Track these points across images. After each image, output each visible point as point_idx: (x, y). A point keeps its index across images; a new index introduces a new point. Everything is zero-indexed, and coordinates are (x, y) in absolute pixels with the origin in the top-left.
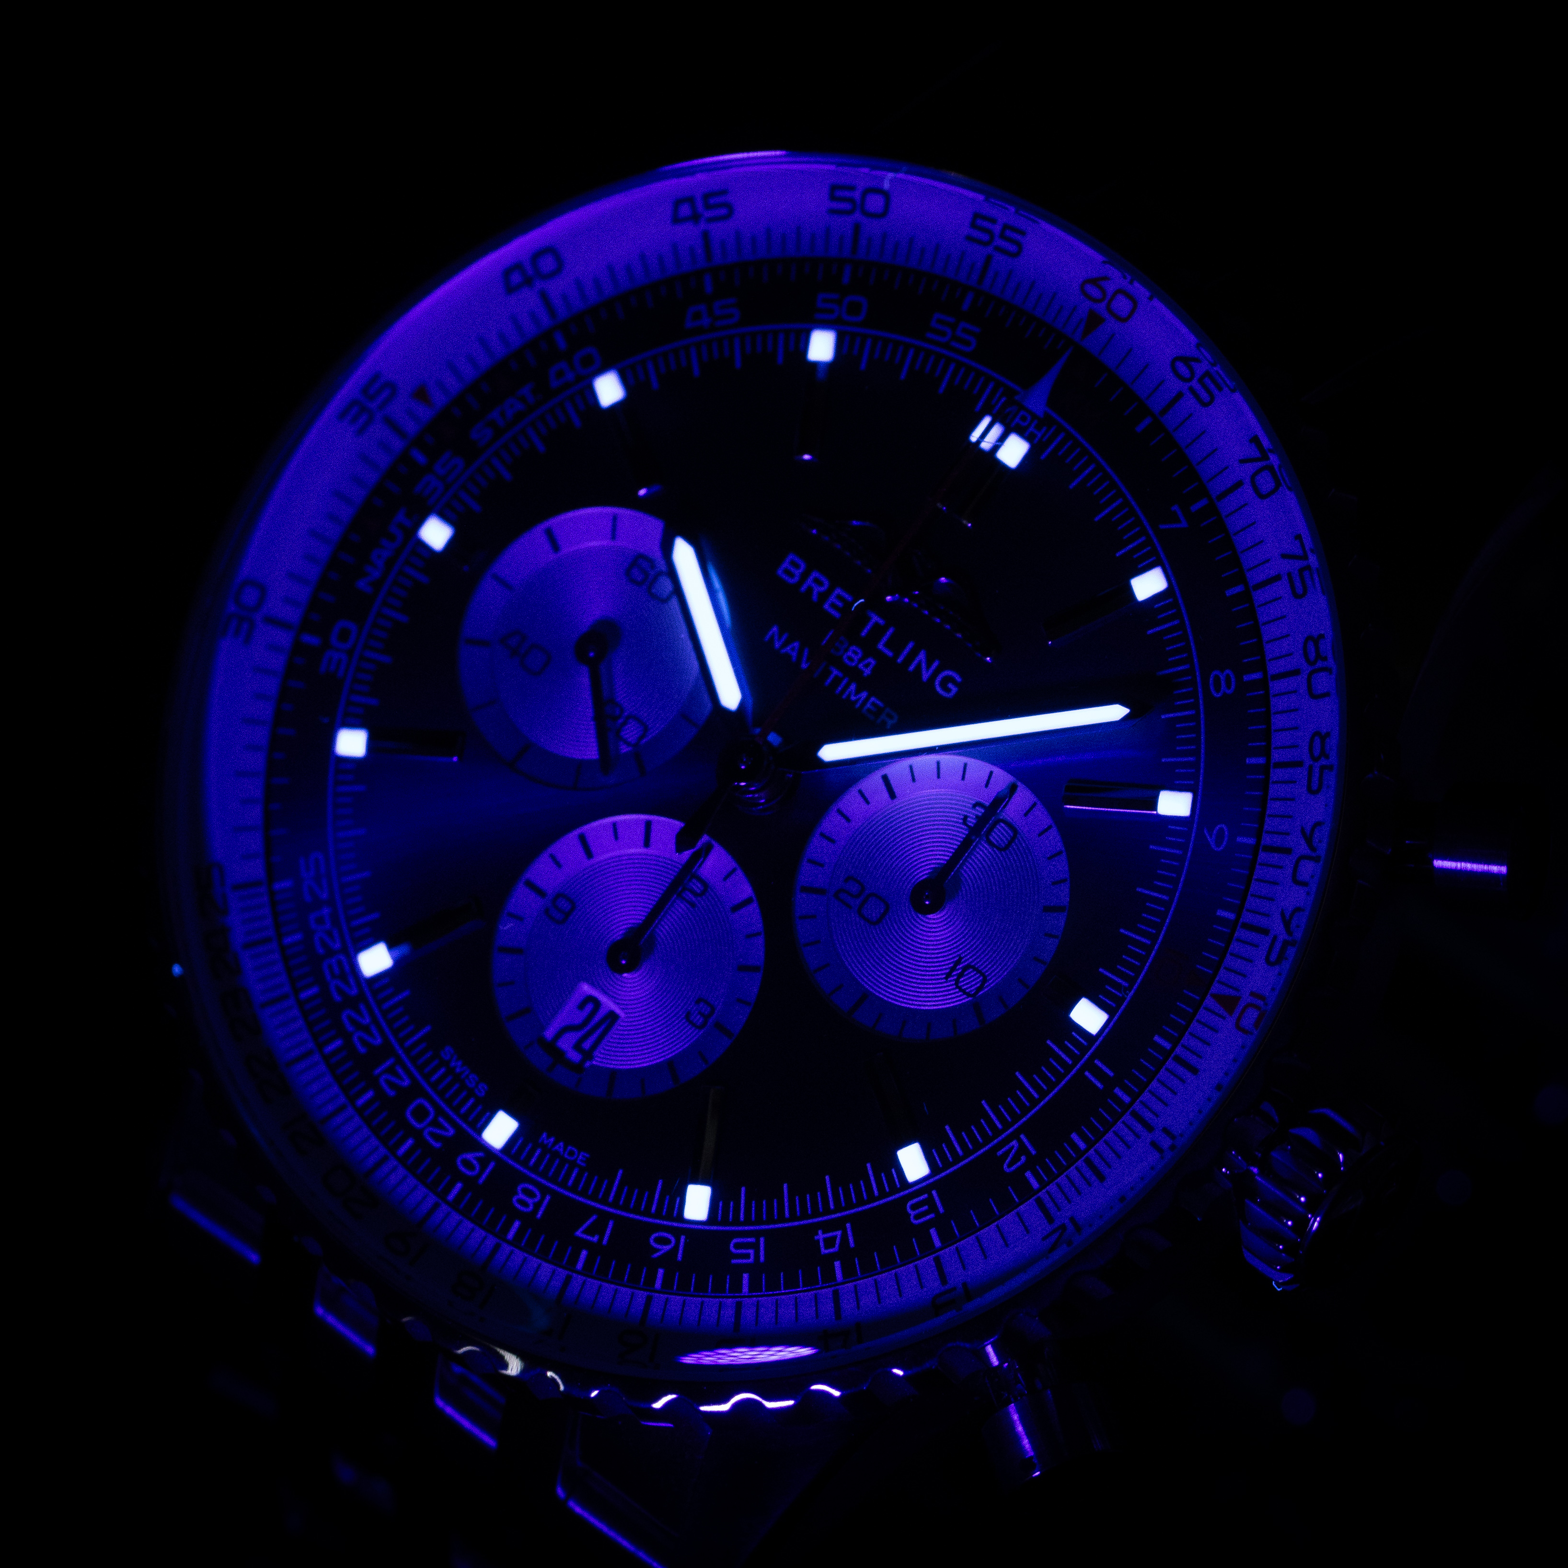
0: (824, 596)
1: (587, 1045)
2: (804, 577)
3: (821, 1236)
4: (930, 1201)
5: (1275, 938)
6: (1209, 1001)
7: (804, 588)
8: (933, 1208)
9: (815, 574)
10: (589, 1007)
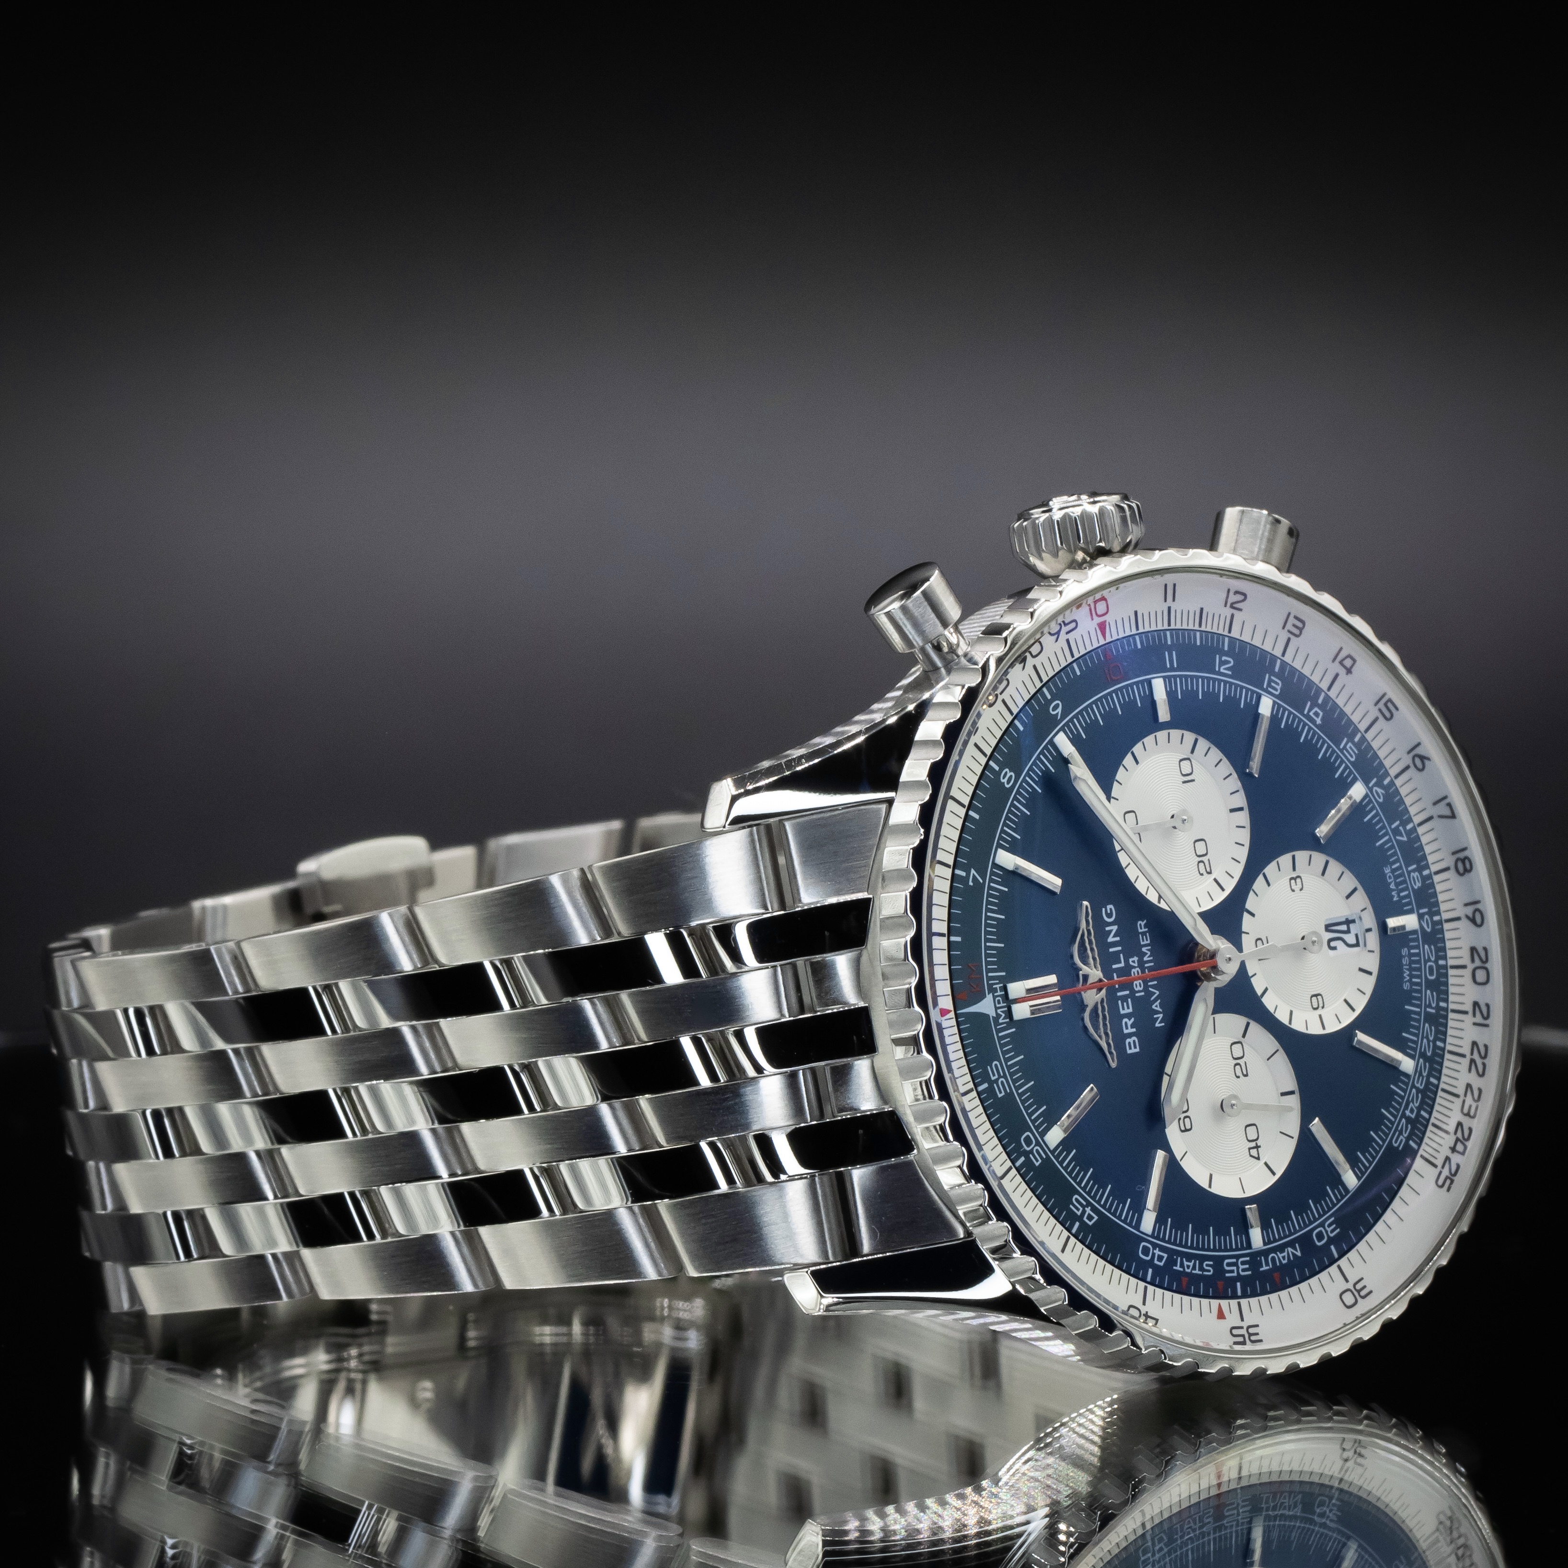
0: (1128, 1016)
1: (1344, 927)
2: (1130, 1035)
3: (1319, 721)
4: (1269, 685)
5: (1068, 633)
6: (1109, 639)
7: (1134, 1030)
8: (1270, 681)
9: (1126, 1031)
10: (1333, 944)
